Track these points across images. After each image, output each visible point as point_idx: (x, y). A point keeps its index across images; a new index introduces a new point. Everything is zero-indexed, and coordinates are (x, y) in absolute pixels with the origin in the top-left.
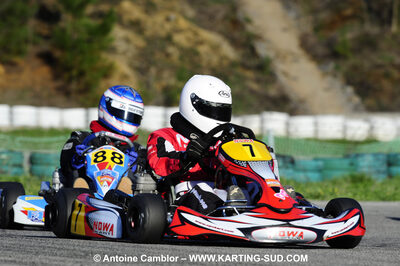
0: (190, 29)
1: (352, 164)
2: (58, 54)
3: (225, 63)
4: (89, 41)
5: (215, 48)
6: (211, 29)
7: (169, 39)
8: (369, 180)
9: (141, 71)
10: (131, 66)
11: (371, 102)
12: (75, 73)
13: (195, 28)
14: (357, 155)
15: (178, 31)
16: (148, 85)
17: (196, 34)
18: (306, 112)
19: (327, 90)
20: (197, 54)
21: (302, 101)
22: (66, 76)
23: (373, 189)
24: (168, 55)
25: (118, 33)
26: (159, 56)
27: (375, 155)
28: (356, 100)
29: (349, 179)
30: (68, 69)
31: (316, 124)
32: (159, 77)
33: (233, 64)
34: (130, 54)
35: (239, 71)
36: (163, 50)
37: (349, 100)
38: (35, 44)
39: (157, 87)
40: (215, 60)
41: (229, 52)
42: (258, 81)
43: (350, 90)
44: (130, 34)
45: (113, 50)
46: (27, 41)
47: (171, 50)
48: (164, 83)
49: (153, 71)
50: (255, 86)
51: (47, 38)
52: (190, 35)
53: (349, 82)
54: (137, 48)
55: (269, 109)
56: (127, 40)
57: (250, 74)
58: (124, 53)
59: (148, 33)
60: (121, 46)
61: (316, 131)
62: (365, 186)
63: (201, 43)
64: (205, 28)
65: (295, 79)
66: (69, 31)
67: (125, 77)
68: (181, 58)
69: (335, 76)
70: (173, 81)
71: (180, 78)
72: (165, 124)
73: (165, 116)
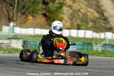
0: (85, 8)
2: (48, 14)
3: (95, 18)
4: (57, 11)
5: (92, 13)
6: (91, 8)
7: (79, 10)
9: (71, 19)
10: (68, 18)
12: (52, 19)
13: (87, 8)
15: (82, 8)
16: (73, 23)
17: (87, 9)
20: (87, 15)
22: (50, 20)
24: (79, 15)
25: (65, 8)
26: (76, 15)
30: (50, 18)
32: (76, 21)
33: (97, 18)
34: (68, 15)
35: (99, 20)
36: (77, 14)
38: (41, 11)
39: (75, 24)
40: (92, 17)
41: (96, 15)
42: (104, 23)
44: (68, 9)
45: (63, 13)
46: (39, 10)
47: (80, 14)
48: (77, 23)
49: (74, 19)
50: (103, 25)
51: (45, 9)
52: (85, 9)
54: (70, 13)
55: (107, 31)
56: (67, 11)
57: (102, 21)
58: (66, 14)
59: (73, 9)
60: (66, 12)
63: (88, 12)
64: (89, 8)
66: (51, 7)
67: (67, 21)
68: (82, 16)
70: (80, 23)
71: (82, 22)
72: (77, 35)
73: (77, 32)
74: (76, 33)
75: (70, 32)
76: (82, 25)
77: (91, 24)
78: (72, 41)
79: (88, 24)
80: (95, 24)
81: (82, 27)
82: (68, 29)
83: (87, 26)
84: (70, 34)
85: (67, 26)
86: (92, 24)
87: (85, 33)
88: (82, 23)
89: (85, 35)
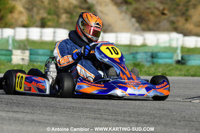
1: (134, 57)
3: (71, 6)
8: (143, 65)
9: (29, 10)
10: (24, 7)
11: (144, 26)
14: (137, 53)
16: (32, 17)
18: (112, 31)
19: (122, 20)
20: (57, 2)
21: (109, 26)
23: (143, 70)
24: (42, 2)
26: (38, 2)
27: (146, 53)
28: (137, 25)
29: (133, 65)
31: (117, 37)
32: (38, 13)
33: (75, 7)
34: (23, 2)
37: (133, 25)
39: (37, 18)
40: (66, 4)
43: (134, 20)
48: (41, 16)
49: (35, 10)
53: (133, 16)
58: (21, 1)
61: (117, 41)
62: (140, 68)
65: (106, 14)
67: (21, 13)
68: (49, 3)
69: (126, 13)
70: (45, 15)
71: (49, 14)
72: (41, 36)
73: (41, 32)
74: (39, 34)
75: (28, 32)
76: (49, 20)
77: (64, 18)
78: (31, 48)
79: (59, 17)
80: (71, 18)
81: (49, 23)
82: (24, 26)
83: (58, 21)
84: (27, 36)
85: (22, 21)
86: (67, 18)
87: (54, 33)
88: (49, 17)
89: (54, 36)
